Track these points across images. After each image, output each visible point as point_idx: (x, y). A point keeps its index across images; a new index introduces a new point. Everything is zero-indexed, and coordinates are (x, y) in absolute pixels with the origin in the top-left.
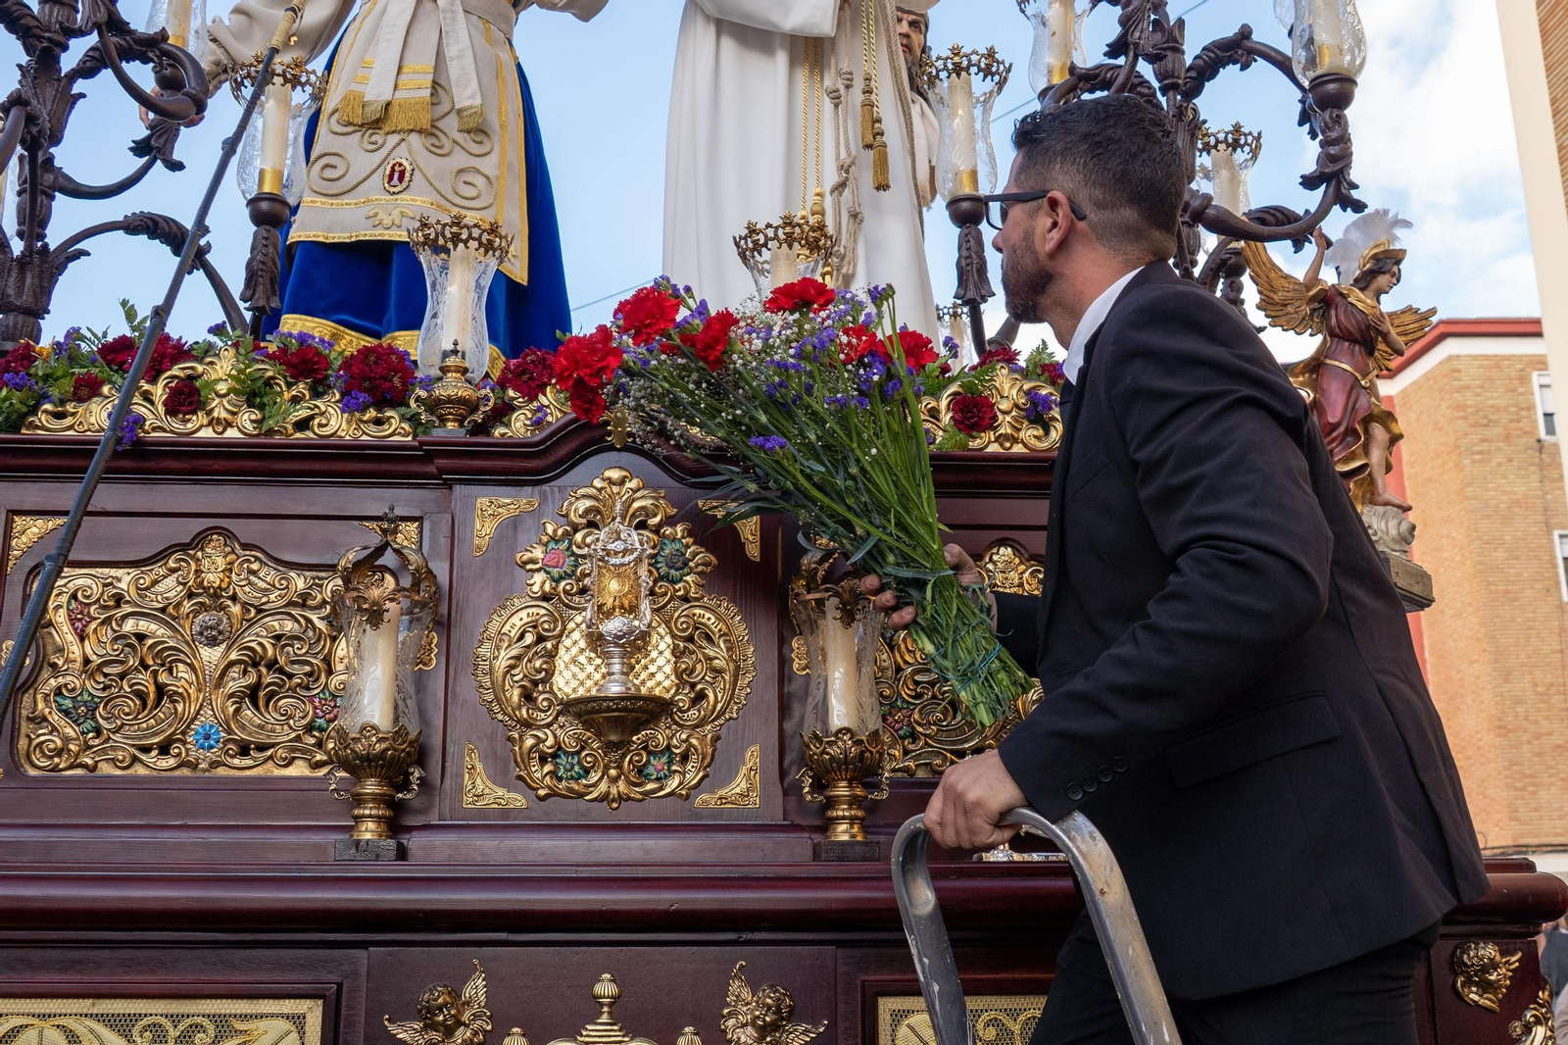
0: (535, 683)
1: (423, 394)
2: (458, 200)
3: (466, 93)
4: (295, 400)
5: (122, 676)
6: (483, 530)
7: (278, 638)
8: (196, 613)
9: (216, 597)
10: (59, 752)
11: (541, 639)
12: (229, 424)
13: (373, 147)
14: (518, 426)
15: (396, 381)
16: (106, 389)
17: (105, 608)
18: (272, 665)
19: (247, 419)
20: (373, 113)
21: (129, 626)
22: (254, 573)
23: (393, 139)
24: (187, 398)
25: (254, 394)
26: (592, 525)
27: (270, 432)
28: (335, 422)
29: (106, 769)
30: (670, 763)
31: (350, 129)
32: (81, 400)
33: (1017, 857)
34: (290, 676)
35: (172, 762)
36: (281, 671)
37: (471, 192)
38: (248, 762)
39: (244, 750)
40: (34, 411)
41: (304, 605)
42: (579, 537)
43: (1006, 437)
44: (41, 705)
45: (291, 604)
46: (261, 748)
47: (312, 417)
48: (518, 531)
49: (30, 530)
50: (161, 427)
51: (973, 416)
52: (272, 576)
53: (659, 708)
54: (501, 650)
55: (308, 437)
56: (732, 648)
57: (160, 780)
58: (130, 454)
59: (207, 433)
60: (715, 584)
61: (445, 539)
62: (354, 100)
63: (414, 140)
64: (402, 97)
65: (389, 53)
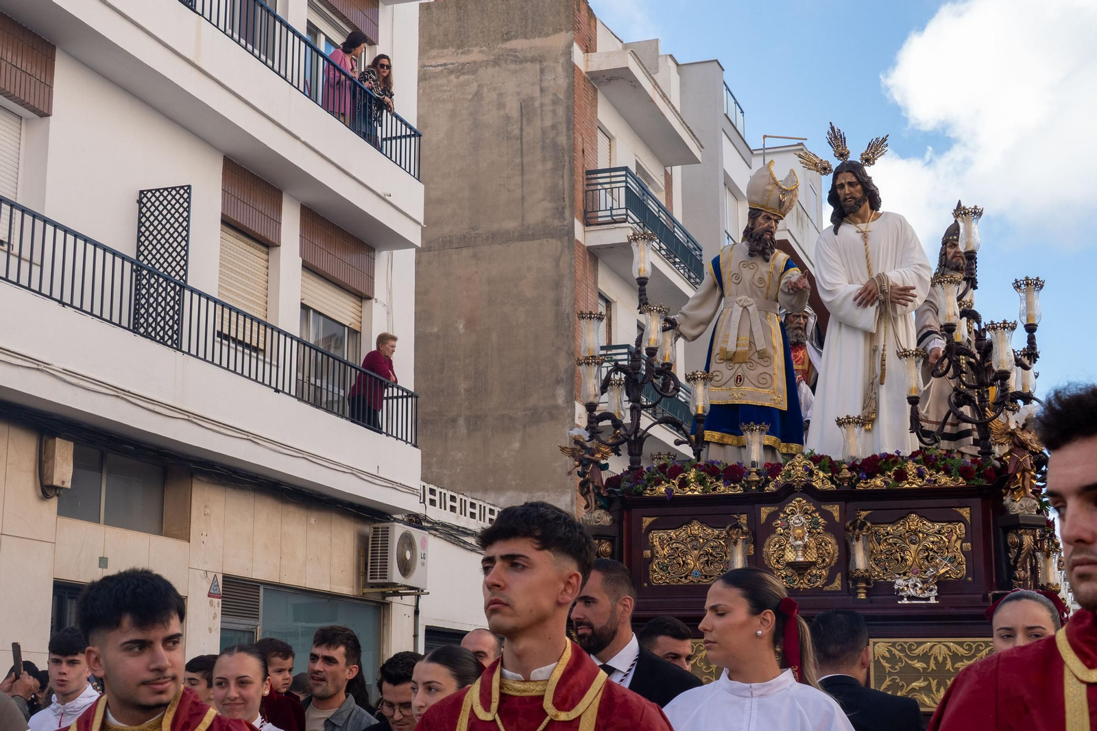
0: (779, 558)
1: (745, 479)
2: (760, 386)
3: (760, 345)
4: (711, 483)
5: (674, 559)
6: (764, 516)
7: (712, 547)
8: (691, 542)
9: (695, 537)
10: (660, 579)
11: (780, 546)
12: (695, 490)
13: (730, 368)
14: (771, 487)
15: (738, 476)
16: (663, 482)
17: (668, 541)
18: (711, 554)
19: (700, 488)
20: (730, 355)
21: (674, 546)
22: (705, 530)
23: (737, 365)
24: (684, 484)
25: (701, 481)
26: (792, 514)
27: (706, 492)
28: (722, 489)
29: (672, 583)
30: (816, 579)
31: (722, 361)
32: (656, 486)
33: (909, 602)
34: (716, 558)
35: (688, 581)
36: (714, 556)
37: (764, 381)
38: (707, 580)
39: (706, 577)
40: (645, 490)
41: (718, 538)
42: (789, 517)
43: (910, 482)
44: (655, 567)
45: (715, 538)
46: (710, 577)
47: (716, 487)
48: (773, 516)
49: (647, 521)
50: (678, 492)
51: (901, 475)
52: (710, 531)
53: (813, 564)
54: (770, 549)
55: (716, 493)
56: (832, 547)
57: (686, 586)
58: (671, 501)
59: (690, 493)
60: (827, 529)
61: (754, 519)
62: (723, 351)
63: (744, 365)
64: (739, 349)
65: (733, 333)
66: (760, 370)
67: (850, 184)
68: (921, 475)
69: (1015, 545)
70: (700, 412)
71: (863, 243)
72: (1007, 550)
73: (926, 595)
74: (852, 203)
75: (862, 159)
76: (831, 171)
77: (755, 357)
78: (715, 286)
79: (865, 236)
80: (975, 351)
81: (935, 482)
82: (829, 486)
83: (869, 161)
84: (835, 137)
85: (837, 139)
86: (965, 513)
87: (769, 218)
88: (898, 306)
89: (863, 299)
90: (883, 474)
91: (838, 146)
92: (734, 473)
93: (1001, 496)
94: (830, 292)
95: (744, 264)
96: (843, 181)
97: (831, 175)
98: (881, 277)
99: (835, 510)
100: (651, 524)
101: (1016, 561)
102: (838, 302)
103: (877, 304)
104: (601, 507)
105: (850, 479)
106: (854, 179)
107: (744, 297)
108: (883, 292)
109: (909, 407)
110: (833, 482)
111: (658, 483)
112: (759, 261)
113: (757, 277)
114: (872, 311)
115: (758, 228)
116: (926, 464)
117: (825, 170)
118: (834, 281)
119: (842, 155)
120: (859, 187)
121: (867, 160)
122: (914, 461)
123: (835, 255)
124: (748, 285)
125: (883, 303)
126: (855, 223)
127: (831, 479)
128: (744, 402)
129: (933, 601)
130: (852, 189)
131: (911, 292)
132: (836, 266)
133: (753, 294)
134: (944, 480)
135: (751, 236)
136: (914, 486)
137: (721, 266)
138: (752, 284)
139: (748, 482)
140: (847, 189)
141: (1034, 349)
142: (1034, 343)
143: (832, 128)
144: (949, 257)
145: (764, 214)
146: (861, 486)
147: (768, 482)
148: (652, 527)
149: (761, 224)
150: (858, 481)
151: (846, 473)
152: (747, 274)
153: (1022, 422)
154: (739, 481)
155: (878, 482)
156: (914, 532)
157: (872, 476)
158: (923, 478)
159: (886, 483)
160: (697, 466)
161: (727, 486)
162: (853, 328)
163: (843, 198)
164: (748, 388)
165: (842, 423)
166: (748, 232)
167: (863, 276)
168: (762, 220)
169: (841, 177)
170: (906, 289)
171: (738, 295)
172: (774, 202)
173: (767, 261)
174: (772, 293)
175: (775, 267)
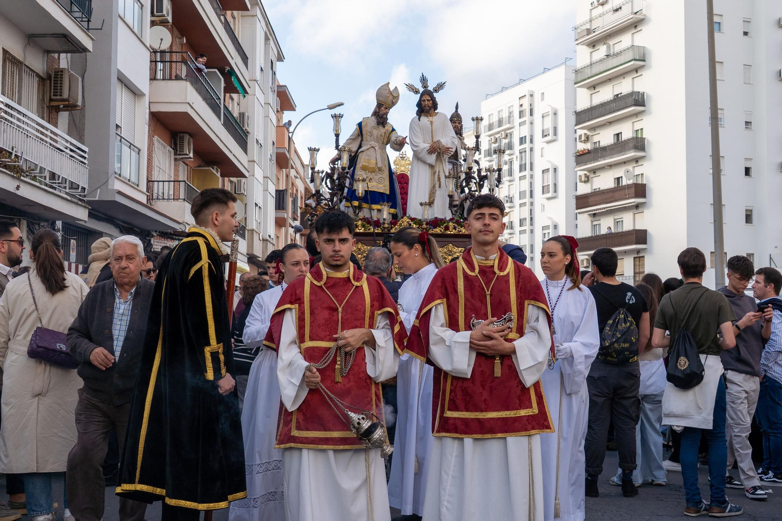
2: (379, 183)
4: (368, 227)
9: (360, 249)
13: (367, 174)
19: (363, 229)
23: (370, 173)
25: (363, 226)
27: (365, 231)
28: (372, 230)
31: (363, 171)
37: (381, 181)
43: (451, 231)
47: (370, 229)
51: (447, 228)
52: (366, 247)
55: (370, 231)
59: (358, 231)
62: (364, 166)
63: (373, 173)
64: (371, 166)
66: (379, 176)
67: (428, 100)
68: (455, 228)
70: (360, 195)
71: (431, 126)
74: (428, 108)
75: (434, 90)
76: (419, 93)
77: (377, 170)
78: (359, 135)
79: (432, 123)
80: (477, 177)
81: (460, 231)
83: (436, 90)
84: (424, 79)
85: (424, 80)
87: (386, 108)
88: (445, 155)
89: (431, 151)
90: (439, 227)
91: (424, 83)
92: (377, 224)
94: (416, 146)
95: (374, 127)
96: (425, 99)
97: (419, 95)
98: (439, 142)
103: (436, 153)
105: (426, 228)
106: (430, 98)
107: (373, 143)
108: (440, 148)
109: (448, 199)
112: (381, 127)
113: (379, 134)
114: (434, 156)
115: (381, 113)
116: (457, 224)
117: (417, 92)
118: (418, 142)
119: (425, 87)
120: (431, 102)
121: (436, 91)
122: (452, 222)
123: (418, 130)
124: (375, 137)
125: (439, 153)
126: (427, 116)
128: (373, 190)
130: (428, 102)
131: (450, 149)
132: (419, 135)
133: (378, 141)
135: (378, 115)
136: (452, 233)
137: (363, 128)
138: (377, 137)
139: (384, 227)
140: (426, 102)
141: (500, 179)
142: (500, 176)
143: (423, 75)
145: (384, 106)
147: (392, 228)
149: (383, 111)
150: (429, 229)
151: (424, 226)
152: (375, 132)
154: (380, 227)
155: (438, 230)
156: (451, 251)
157: (435, 227)
158: (456, 230)
159: (441, 231)
160: (361, 220)
161: (374, 228)
162: (424, 162)
163: (423, 105)
164: (374, 184)
165: (421, 204)
166: (376, 114)
167: (430, 141)
168: (382, 108)
169: (424, 96)
170: (449, 148)
171: (371, 141)
172: (389, 102)
173: (384, 127)
174: (385, 141)
175: (387, 130)
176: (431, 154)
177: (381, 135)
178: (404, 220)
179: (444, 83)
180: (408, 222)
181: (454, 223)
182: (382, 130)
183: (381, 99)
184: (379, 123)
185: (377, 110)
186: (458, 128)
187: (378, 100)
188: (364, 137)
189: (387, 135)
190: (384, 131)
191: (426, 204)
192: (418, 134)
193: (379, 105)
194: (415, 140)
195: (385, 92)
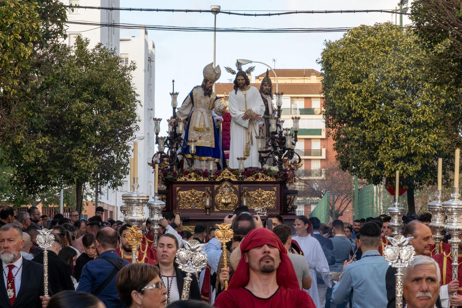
0: (220, 201)
2: (207, 140)
3: (207, 126)
4: (199, 177)
5: (186, 200)
6: (215, 188)
7: (199, 197)
9: (193, 194)
10: (182, 207)
11: (220, 197)
13: (197, 133)
14: (218, 179)
18: (198, 199)
20: (197, 129)
21: (186, 196)
23: (199, 133)
24: (190, 177)
25: (195, 176)
26: (224, 187)
27: (197, 180)
28: (202, 179)
29: (185, 208)
30: (231, 207)
31: (194, 131)
32: (181, 178)
34: (200, 200)
35: (191, 207)
37: (208, 138)
39: (196, 206)
40: (177, 179)
42: (223, 189)
44: (180, 203)
45: (199, 194)
48: (218, 188)
49: (178, 188)
50: (188, 180)
51: (257, 177)
52: (197, 192)
53: (230, 203)
54: (217, 198)
55: (200, 180)
56: (236, 198)
57: (190, 209)
58: (186, 182)
59: (192, 180)
60: (234, 193)
61: (212, 189)
62: (194, 127)
63: (202, 133)
64: (200, 127)
65: (198, 121)
66: (207, 134)
67: (242, 79)
68: (263, 177)
69: (289, 199)
71: (245, 98)
72: (287, 200)
73: (264, 213)
74: (242, 85)
75: (246, 71)
77: (205, 130)
78: (190, 102)
79: (245, 95)
81: (267, 179)
82: (236, 180)
85: (239, 64)
86: (275, 188)
87: (211, 83)
89: (245, 117)
90: (252, 176)
91: (239, 67)
92: (206, 174)
93: (285, 183)
94: (234, 114)
95: (202, 97)
97: (235, 75)
98: (251, 110)
99: (236, 186)
100: (179, 189)
101: (289, 203)
102: (237, 117)
103: (249, 119)
104: (164, 184)
105: (242, 177)
106: (243, 78)
107: (202, 109)
108: (251, 115)
110: (237, 178)
111: (182, 176)
112: (207, 97)
113: (206, 102)
114: (247, 121)
115: (207, 86)
116: (264, 174)
117: (233, 73)
119: (240, 69)
120: (244, 80)
121: (248, 72)
123: (235, 101)
125: (251, 119)
126: (242, 90)
127: (236, 177)
128: (202, 145)
129: (265, 215)
133: (205, 108)
134: (269, 179)
136: (261, 180)
137: (194, 96)
138: (204, 104)
139: (210, 177)
144: (264, 89)
145: (209, 81)
146: (245, 180)
147: (217, 177)
148: (180, 190)
150: (244, 178)
151: (240, 176)
152: (203, 101)
153: (293, 162)
154: (207, 177)
155: (251, 179)
156: (260, 194)
157: (248, 177)
158: (263, 178)
159: (253, 179)
160: (194, 171)
161: (204, 178)
162: (240, 126)
163: (239, 83)
164: (203, 141)
165: (238, 159)
166: (203, 86)
167: (244, 109)
168: (208, 83)
169: (239, 77)
170: (258, 115)
171: (200, 108)
172: (213, 78)
173: (210, 97)
174: (211, 107)
175: (212, 99)
176: (245, 119)
177: (208, 103)
178: (225, 171)
179: (254, 67)
180: (228, 173)
181: (262, 173)
182: (208, 99)
183: (207, 76)
184: (205, 94)
185: (204, 84)
186: (268, 90)
187: (204, 76)
188: (195, 104)
189: (212, 103)
190: (210, 99)
191: (241, 159)
192: (235, 104)
193: (206, 81)
194: (233, 108)
195: (210, 71)
